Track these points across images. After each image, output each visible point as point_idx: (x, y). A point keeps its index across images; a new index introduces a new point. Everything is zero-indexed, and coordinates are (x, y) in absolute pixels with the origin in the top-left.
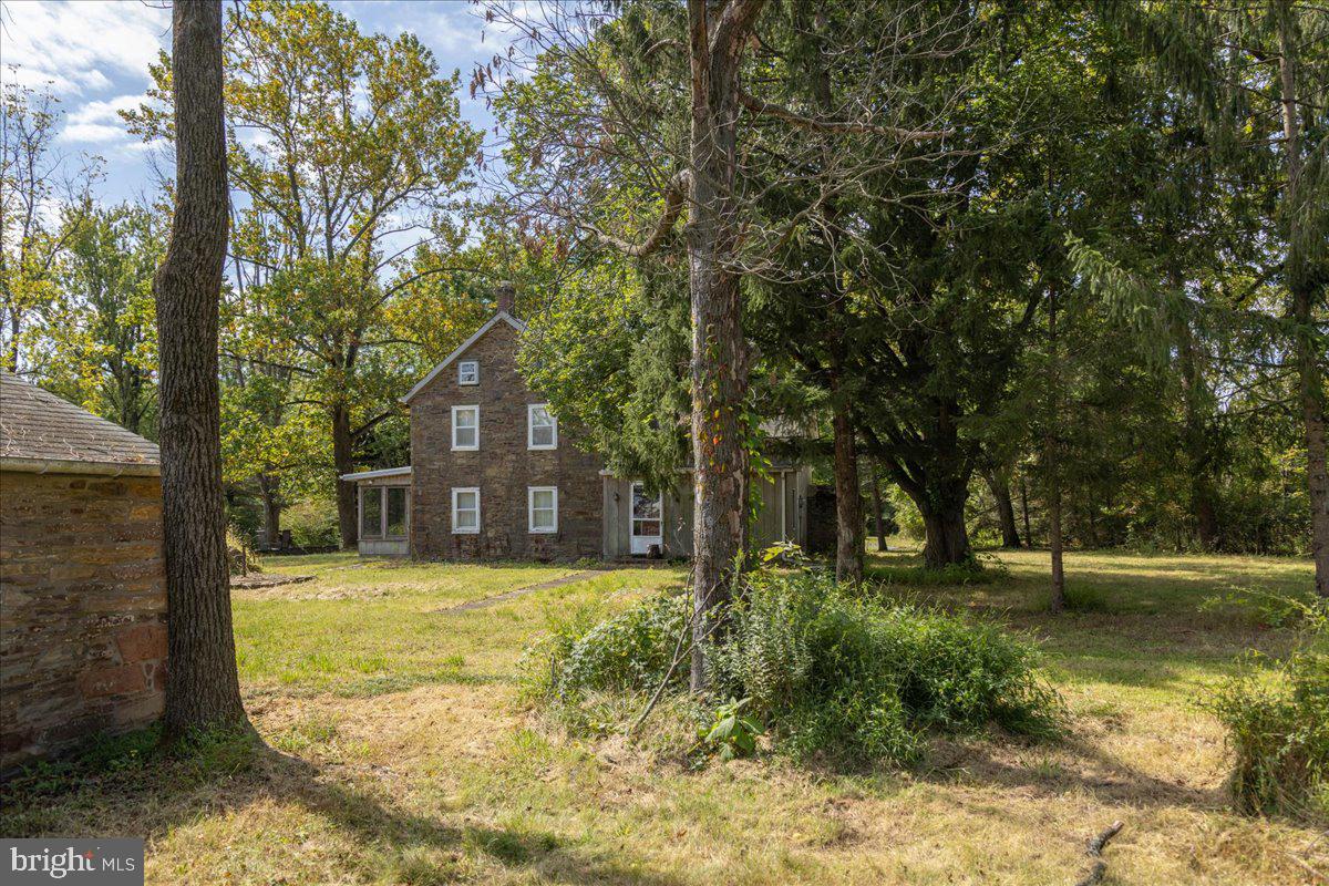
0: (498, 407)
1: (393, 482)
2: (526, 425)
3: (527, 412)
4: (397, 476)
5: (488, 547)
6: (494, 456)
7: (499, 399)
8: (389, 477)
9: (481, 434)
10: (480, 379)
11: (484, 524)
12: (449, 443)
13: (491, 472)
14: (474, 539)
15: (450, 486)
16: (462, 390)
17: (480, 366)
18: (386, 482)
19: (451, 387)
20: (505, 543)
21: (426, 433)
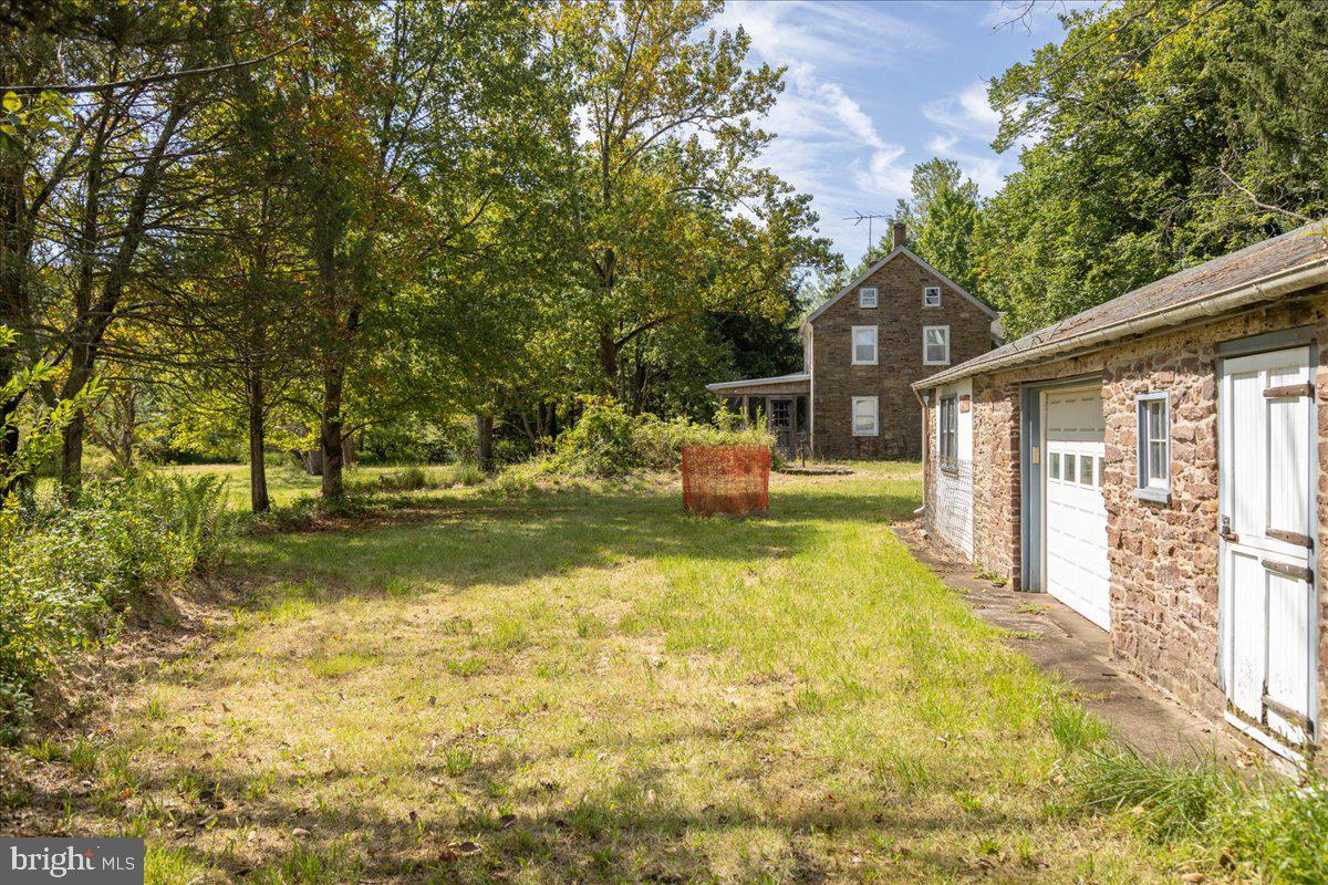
0: (895, 327)
1: (754, 391)
2: (921, 344)
3: (922, 332)
4: (759, 386)
5: (886, 448)
6: (891, 369)
7: (896, 321)
8: (751, 387)
9: (880, 351)
10: (879, 303)
11: (881, 427)
12: (850, 358)
13: (889, 383)
14: (872, 441)
15: (850, 395)
16: (863, 313)
17: (880, 292)
18: (748, 391)
19: (852, 310)
20: (901, 444)
21: (828, 349)
